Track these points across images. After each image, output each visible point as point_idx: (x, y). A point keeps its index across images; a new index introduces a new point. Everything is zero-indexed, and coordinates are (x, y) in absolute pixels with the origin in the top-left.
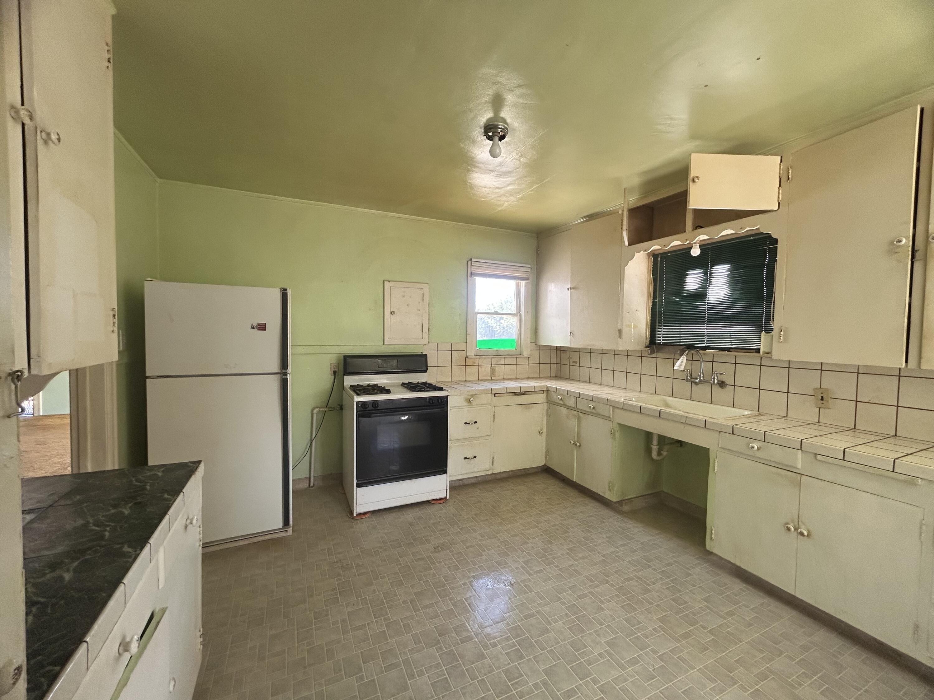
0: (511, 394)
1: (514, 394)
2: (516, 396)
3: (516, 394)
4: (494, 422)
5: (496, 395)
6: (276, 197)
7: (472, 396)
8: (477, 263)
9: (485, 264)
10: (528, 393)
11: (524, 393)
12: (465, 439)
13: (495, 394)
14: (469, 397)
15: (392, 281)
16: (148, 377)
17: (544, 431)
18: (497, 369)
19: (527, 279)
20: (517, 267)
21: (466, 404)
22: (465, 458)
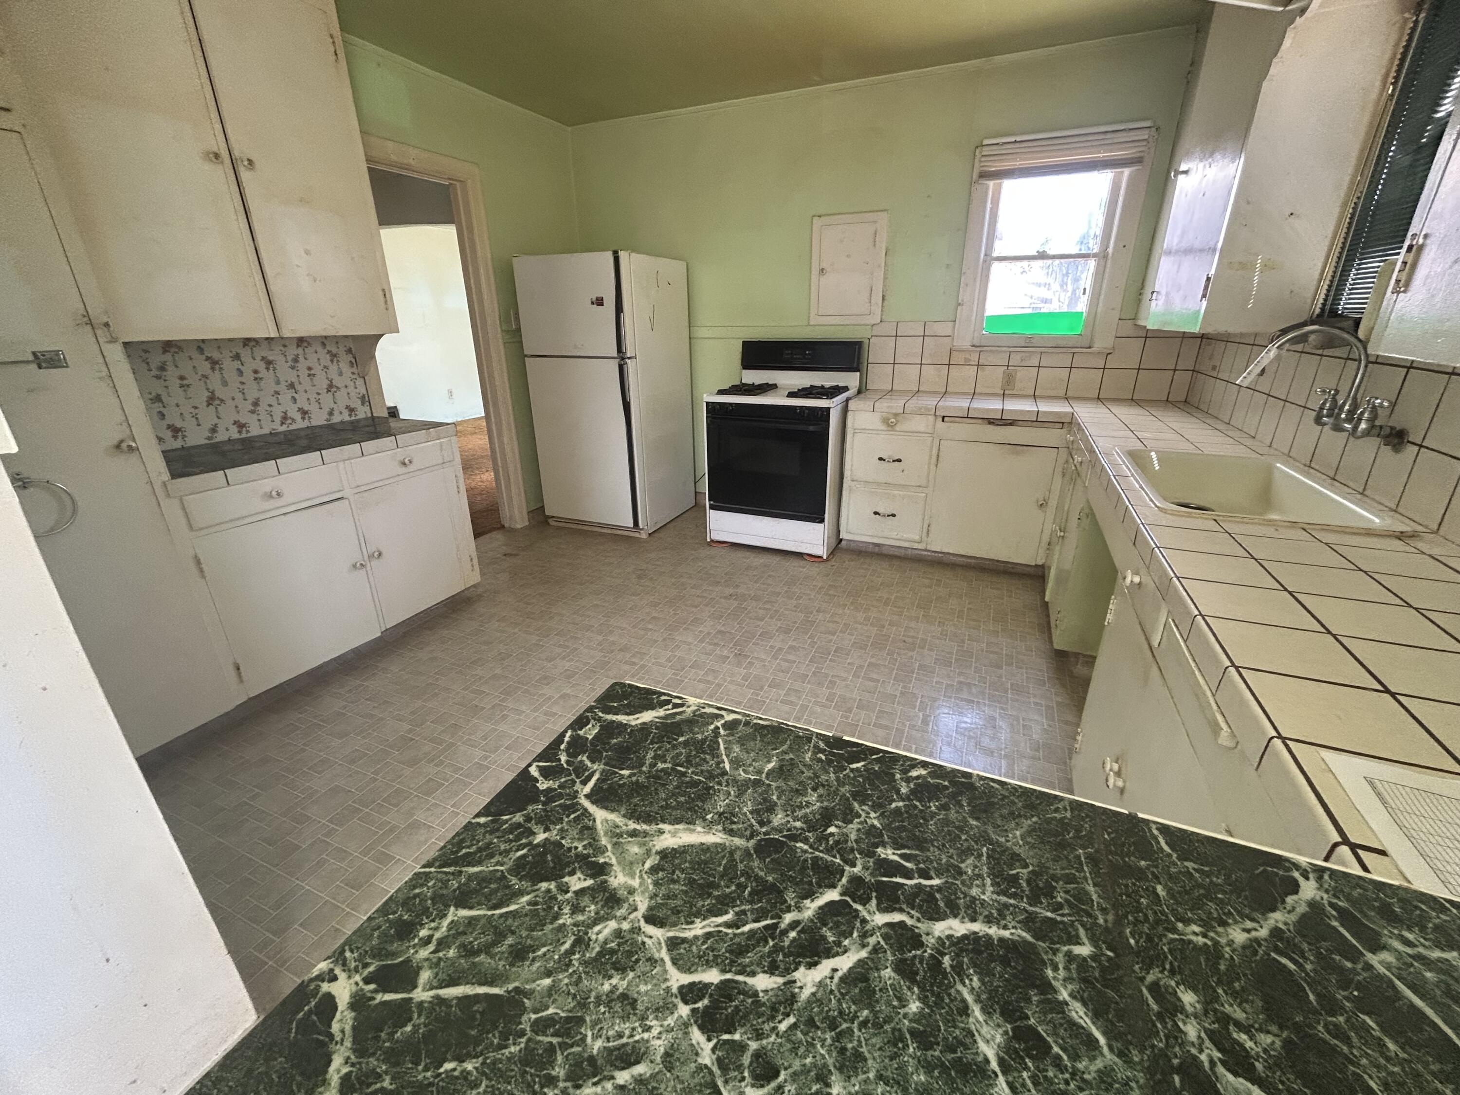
0: (980, 421)
1: (986, 421)
2: (991, 427)
3: (991, 422)
4: (937, 466)
5: (946, 419)
6: (672, 111)
7: (896, 415)
8: (994, 147)
9: (1017, 145)
10: (1021, 423)
11: (1012, 423)
12: (879, 484)
13: (943, 417)
14: (890, 416)
15: (824, 215)
16: (526, 356)
17: (1053, 503)
18: (1021, 373)
19: (1138, 161)
20: (1108, 136)
21: (883, 427)
22: (876, 513)
